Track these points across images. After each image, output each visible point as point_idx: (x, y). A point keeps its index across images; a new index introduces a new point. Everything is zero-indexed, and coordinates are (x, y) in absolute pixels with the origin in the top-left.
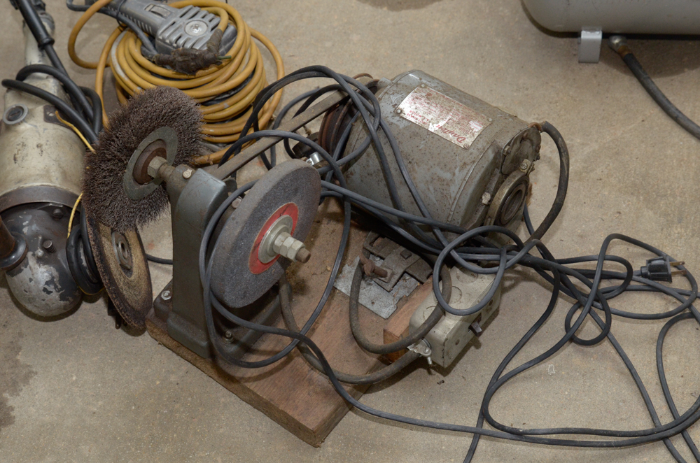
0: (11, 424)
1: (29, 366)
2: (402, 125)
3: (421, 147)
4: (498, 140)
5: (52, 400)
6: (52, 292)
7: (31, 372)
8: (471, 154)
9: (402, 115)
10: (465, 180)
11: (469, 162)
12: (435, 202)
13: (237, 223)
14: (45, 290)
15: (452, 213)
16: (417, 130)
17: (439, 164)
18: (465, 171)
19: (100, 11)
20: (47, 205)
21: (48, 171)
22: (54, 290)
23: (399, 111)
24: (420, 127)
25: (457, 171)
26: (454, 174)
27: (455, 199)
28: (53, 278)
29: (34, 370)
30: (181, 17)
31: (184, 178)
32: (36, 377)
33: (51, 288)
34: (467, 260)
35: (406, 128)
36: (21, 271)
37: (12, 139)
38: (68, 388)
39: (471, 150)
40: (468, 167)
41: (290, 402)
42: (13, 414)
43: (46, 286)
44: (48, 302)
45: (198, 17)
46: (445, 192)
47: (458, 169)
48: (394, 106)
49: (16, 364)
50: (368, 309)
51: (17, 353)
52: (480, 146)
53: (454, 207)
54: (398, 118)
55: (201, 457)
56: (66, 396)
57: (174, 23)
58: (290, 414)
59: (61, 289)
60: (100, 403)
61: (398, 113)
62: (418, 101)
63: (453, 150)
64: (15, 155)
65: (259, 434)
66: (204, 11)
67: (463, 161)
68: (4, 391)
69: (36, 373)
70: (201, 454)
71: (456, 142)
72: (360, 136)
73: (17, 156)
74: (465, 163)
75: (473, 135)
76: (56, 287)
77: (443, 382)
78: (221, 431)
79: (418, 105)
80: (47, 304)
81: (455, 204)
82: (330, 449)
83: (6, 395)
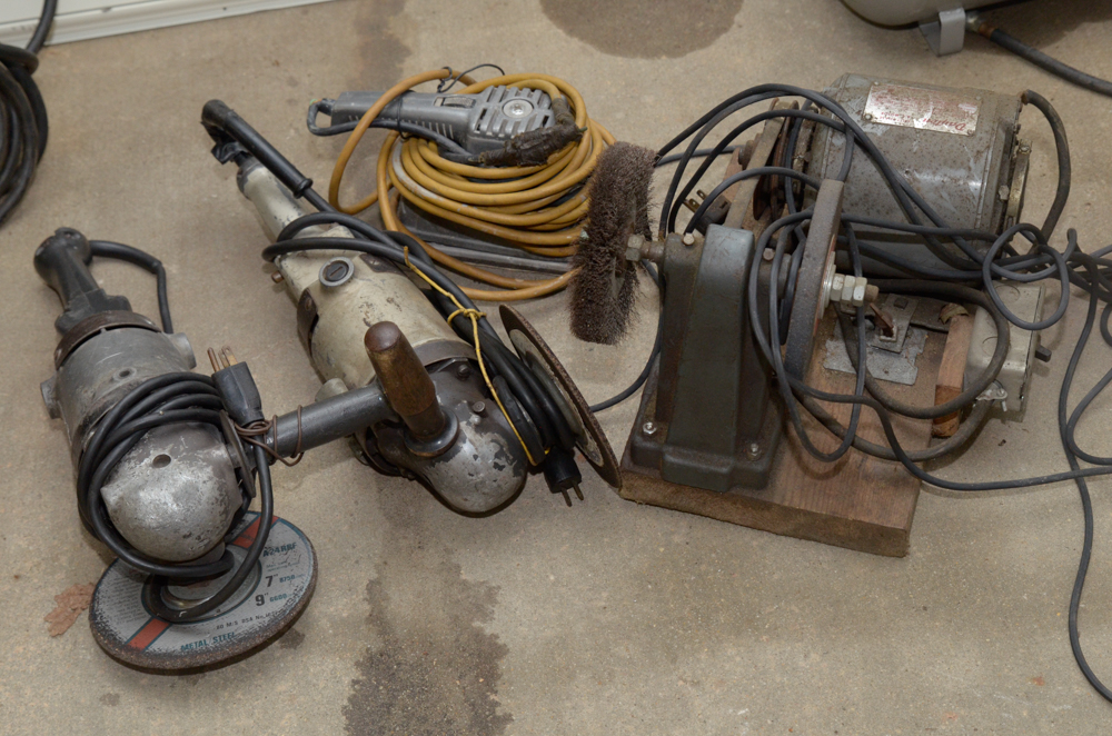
0: (505, 654)
1: (484, 582)
2: (879, 132)
3: (915, 149)
4: (1004, 117)
5: (541, 611)
6: (504, 467)
7: (490, 589)
8: (981, 139)
9: (874, 120)
10: (985, 171)
11: (983, 149)
12: (953, 209)
13: (814, 259)
14: (496, 466)
15: (979, 217)
16: (902, 132)
17: (945, 163)
18: (983, 161)
19: (373, 125)
20: (450, 363)
21: (421, 326)
22: (506, 464)
23: (868, 117)
24: (904, 128)
25: (972, 164)
26: (970, 169)
27: (980, 198)
28: (502, 447)
29: (494, 585)
30: (488, 101)
31: (687, 245)
32: (501, 592)
33: (502, 462)
34: (1014, 271)
35: (885, 134)
36: (458, 451)
37: (346, 304)
38: (552, 591)
39: (979, 135)
40: (984, 155)
41: (859, 508)
42: (500, 642)
43: (497, 460)
44: (501, 483)
45: (511, 96)
46: (964, 193)
47: (972, 161)
48: (859, 113)
49: (465, 585)
50: (885, 381)
51: (459, 574)
52: (987, 127)
53: (981, 208)
54: (870, 125)
55: (771, 613)
56: (555, 600)
57: (484, 112)
58: (867, 520)
59: (514, 460)
60: (605, 595)
61: (868, 120)
62: (884, 100)
63: (956, 142)
64: (364, 320)
65: (824, 566)
66: (513, 89)
67: (975, 150)
68: (472, 620)
69: (499, 587)
70: (769, 610)
71: (957, 132)
72: (830, 160)
73: (368, 320)
74: (978, 152)
75: (972, 118)
76: (507, 458)
77: (1004, 441)
78: (776, 577)
79: (888, 105)
80: (499, 486)
81: (981, 204)
82: (920, 555)
83: (477, 624)
